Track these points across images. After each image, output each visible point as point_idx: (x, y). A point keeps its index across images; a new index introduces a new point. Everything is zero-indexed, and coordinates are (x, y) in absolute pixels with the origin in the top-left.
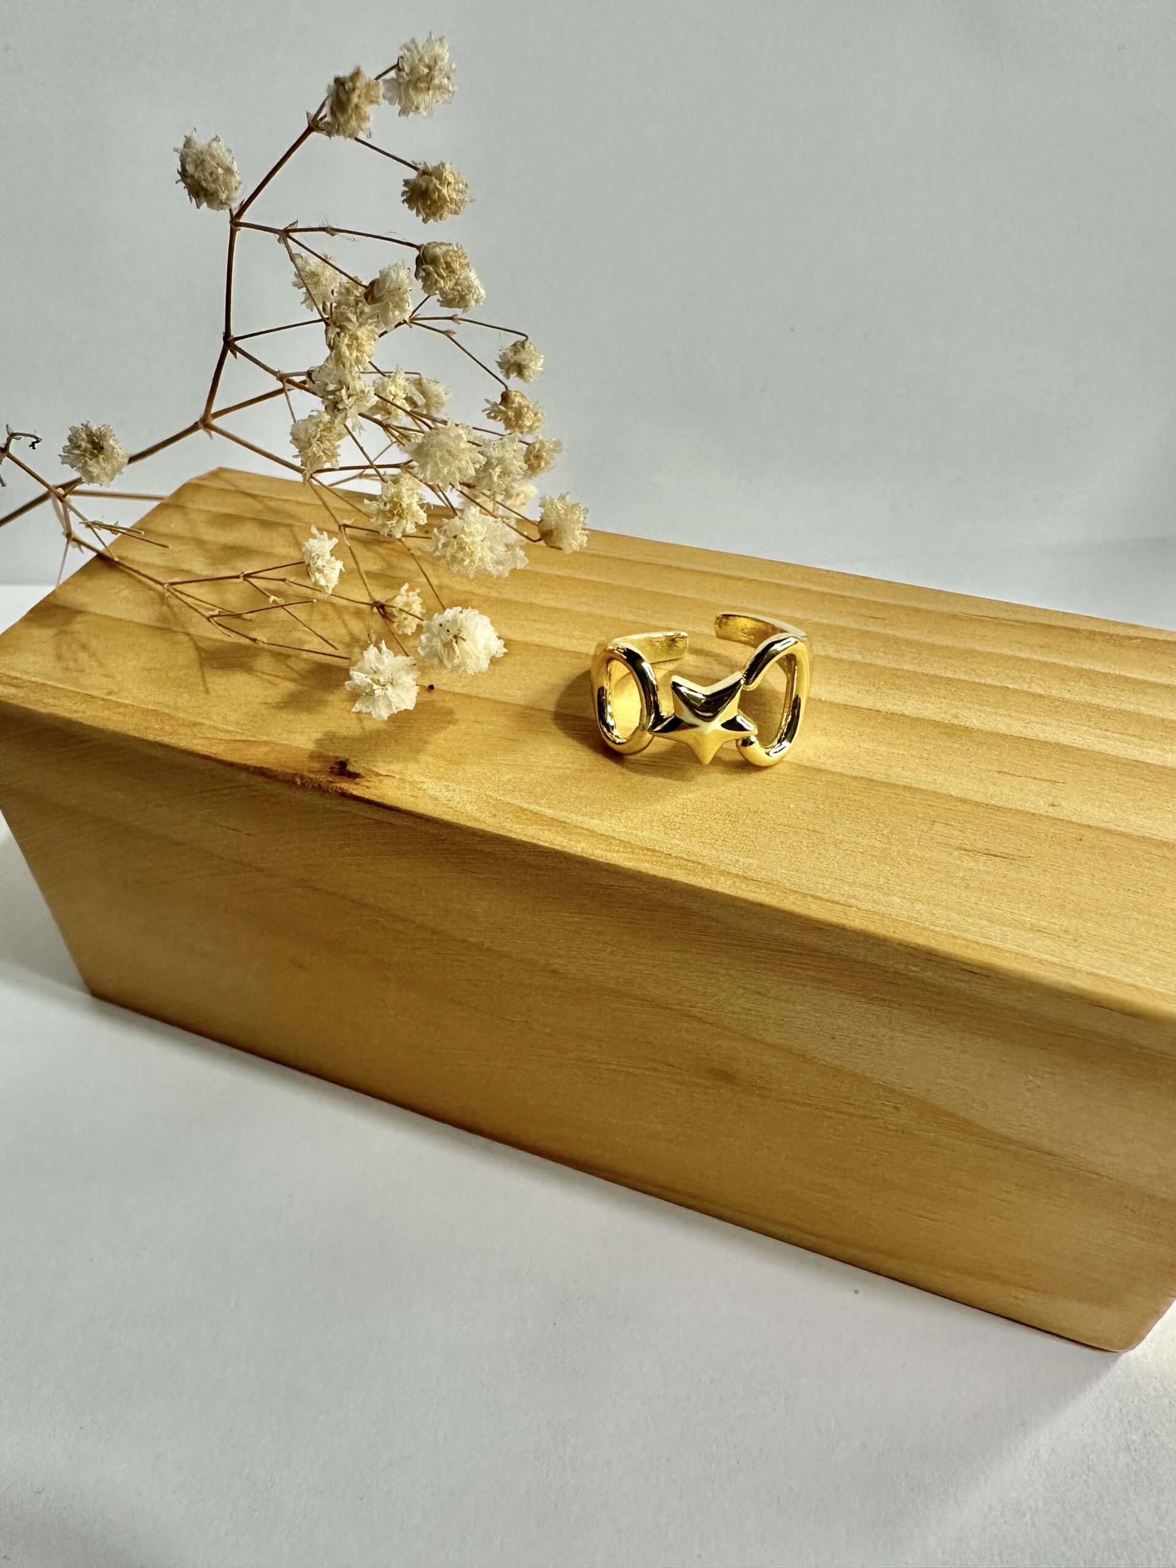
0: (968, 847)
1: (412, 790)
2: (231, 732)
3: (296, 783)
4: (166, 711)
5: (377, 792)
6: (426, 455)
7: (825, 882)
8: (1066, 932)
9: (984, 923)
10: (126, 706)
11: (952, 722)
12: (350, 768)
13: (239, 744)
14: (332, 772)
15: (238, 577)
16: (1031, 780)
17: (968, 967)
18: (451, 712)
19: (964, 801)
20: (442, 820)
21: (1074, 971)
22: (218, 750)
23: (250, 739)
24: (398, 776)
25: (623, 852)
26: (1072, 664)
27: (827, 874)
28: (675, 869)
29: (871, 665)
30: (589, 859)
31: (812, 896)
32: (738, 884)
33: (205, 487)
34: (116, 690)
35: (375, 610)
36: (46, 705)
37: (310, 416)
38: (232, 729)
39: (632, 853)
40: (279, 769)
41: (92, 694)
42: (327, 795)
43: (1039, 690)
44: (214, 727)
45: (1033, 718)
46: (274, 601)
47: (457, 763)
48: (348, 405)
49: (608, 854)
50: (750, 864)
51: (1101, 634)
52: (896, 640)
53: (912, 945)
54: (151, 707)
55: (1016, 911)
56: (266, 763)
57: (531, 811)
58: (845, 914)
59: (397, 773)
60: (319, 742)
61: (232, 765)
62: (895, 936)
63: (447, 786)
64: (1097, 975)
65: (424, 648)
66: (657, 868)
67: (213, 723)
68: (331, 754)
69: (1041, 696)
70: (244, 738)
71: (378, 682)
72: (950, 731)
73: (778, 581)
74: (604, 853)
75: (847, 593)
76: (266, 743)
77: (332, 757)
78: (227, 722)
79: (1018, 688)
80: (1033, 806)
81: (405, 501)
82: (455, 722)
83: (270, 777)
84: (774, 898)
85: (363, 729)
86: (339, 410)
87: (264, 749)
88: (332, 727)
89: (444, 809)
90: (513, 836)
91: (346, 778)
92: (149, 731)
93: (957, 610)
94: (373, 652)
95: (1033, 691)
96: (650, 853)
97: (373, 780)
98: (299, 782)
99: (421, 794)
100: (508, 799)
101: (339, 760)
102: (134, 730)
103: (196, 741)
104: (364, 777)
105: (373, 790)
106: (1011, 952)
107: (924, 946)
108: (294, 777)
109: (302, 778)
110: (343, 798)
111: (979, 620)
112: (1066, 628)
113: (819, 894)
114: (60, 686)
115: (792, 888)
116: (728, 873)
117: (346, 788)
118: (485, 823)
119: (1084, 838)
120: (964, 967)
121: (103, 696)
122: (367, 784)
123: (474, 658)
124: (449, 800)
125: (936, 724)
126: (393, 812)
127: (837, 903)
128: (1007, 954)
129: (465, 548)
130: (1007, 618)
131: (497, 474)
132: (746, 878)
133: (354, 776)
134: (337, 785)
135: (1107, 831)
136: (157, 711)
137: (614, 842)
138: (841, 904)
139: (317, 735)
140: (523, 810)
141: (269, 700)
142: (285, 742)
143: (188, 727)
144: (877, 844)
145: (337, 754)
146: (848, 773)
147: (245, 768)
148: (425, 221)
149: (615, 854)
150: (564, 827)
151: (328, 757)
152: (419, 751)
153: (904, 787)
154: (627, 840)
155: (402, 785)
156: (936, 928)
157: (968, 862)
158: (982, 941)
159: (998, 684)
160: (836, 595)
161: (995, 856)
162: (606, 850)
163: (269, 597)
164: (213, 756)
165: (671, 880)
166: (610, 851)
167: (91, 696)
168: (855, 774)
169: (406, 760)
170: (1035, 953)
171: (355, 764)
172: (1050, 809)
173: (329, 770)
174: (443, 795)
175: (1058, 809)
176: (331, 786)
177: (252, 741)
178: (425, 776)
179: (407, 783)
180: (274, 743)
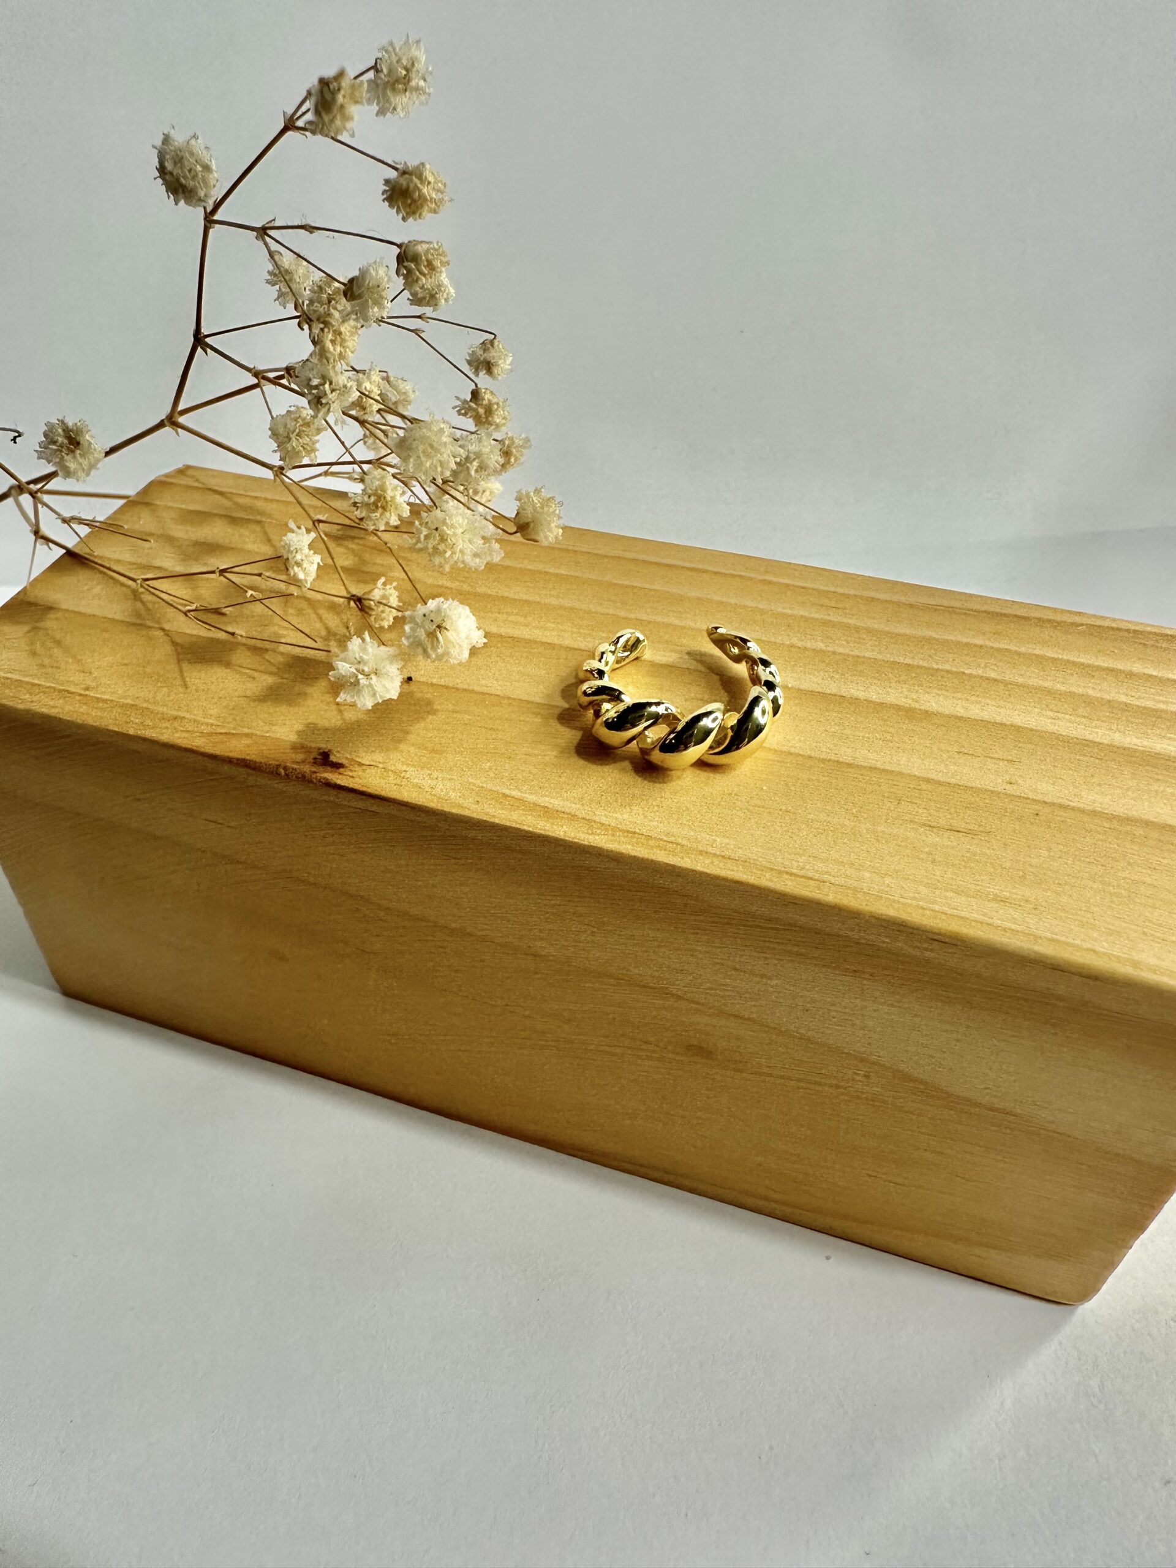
0: (934, 824)
1: (395, 779)
2: (212, 725)
3: (279, 774)
4: (145, 705)
5: (361, 781)
6: (409, 449)
7: (799, 859)
8: (1027, 901)
9: (950, 894)
10: (105, 701)
11: (913, 706)
12: (332, 758)
13: (221, 737)
14: (315, 762)
15: (213, 572)
16: (989, 760)
17: (936, 937)
18: (429, 703)
19: (928, 781)
20: (426, 807)
21: (1036, 938)
22: (199, 743)
23: (232, 731)
24: (381, 766)
25: (604, 834)
26: (1023, 650)
27: (801, 852)
28: (655, 850)
29: (834, 653)
30: (572, 842)
31: (787, 873)
32: (716, 862)
33: (171, 484)
34: (94, 684)
35: (352, 603)
36: (23, 701)
37: (288, 411)
38: (212, 721)
39: (613, 835)
40: (263, 761)
41: (69, 689)
42: (311, 785)
43: (993, 675)
44: (195, 721)
45: (988, 701)
46: (252, 595)
47: (441, 753)
48: (331, 399)
49: (590, 837)
50: (728, 844)
51: (1049, 621)
52: (857, 629)
53: (884, 917)
54: (129, 701)
55: (980, 883)
56: (248, 754)
57: (513, 797)
58: (819, 889)
59: (380, 763)
60: (299, 733)
61: (213, 757)
62: (867, 908)
63: (430, 774)
64: (1058, 941)
65: (408, 638)
66: (639, 849)
67: (193, 717)
68: (313, 745)
69: (996, 680)
70: (225, 731)
71: (362, 672)
72: (910, 714)
73: (743, 574)
74: (587, 836)
75: (809, 585)
76: (247, 735)
77: (315, 748)
78: (207, 715)
79: (974, 673)
80: (991, 784)
81: (389, 494)
82: (434, 712)
83: (254, 769)
84: (752, 876)
85: (343, 719)
86: (321, 404)
87: (246, 741)
88: (312, 719)
89: (428, 797)
90: (497, 821)
91: (329, 768)
92: (129, 726)
93: (912, 599)
94: (358, 644)
95: (987, 675)
96: (630, 835)
97: (357, 769)
98: (283, 772)
99: (404, 782)
100: (489, 786)
101: (321, 751)
102: (115, 724)
103: (177, 735)
104: (347, 767)
105: (357, 779)
106: (976, 921)
107: (895, 918)
108: (277, 769)
109: (285, 768)
110: (327, 788)
111: (934, 609)
112: (1016, 616)
113: (794, 871)
114: (36, 681)
115: (768, 865)
116: (706, 853)
117: (330, 778)
118: (469, 809)
119: (1040, 814)
120: (931, 936)
121: (82, 692)
122: (351, 774)
123: (457, 646)
124: (432, 788)
125: (898, 708)
126: (377, 800)
127: (811, 879)
128: (973, 923)
129: (446, 540)
130: (961, 607)
131: (475, 468)
132: (723, 857)
133: (337, 766)
134: (322, 775)
135: (1061, 806)
136: (136, 706)
137: (593, 824)
138: (815, 880)
139: (299, 727)
140: (505, 796)
141: (249, 693)
142: (268, 735)
143: (169, 721)
144: (847, 822)
145: (318, 745)
146: (816, 755)
147: (229, 761)
148: (404, 219)
149: (597, 837)
150: (546, 812)
151: (311, 748)
152: (400, 741)
153: (871, 768)
154: (607, 823)
155: (385, 774)
156: (907, 901)
157: (933, 838)
158: (950, 912)
159: (954, 669)
160: (797, 587)
161: (958, 831)
162: (588, 833)
163: (247, 592)
164: (195, 748)
165: (652, 861)
166: (593, 833)
167: (68, 692)
168: (823, 756)
169: (388, 750)
170: (999, 922)
171: (338, 755)
172: (1008, 787)
173: (312, 761)
174: (427, 783)
175: (1015, 787)
176: (314, 776)
177: (233, 734)
178: (408, 765)
179: (390, 772)
180: (256, 735)
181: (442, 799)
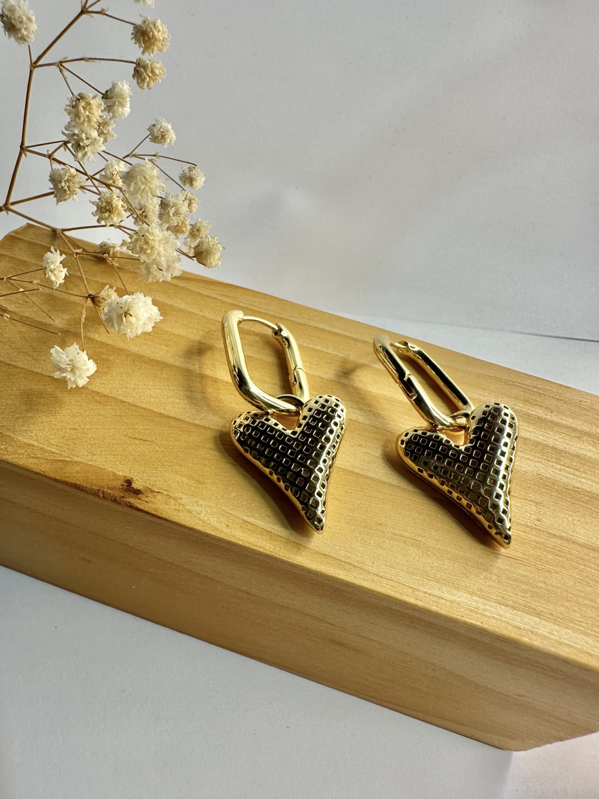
1: (175, 505)
2: (53, 453)
3: (99, 496)
4: (8, 434)
5: (154, 506)
12: (135, 486)
13: (59, 463)
14: (123, 489)
16: (527, 502)
20: (196, 529)
22: (44, 468)
23: (67, 459)
24: (165, 493)
28: (339, 570)
33: (20, 240)
38: (54, 450)
40: (88, 486)
42: (120, 506)
44: (41, 449)
47: (203, 483)
49: (298, 557)
56: (78, 480)
57: (250, 523)
59: (164, 489)
61: (56, 480)
63: (197, 502)
66: (328, 568)
67: (40, 445)
68: (121, 473)
70: (63, 459)
76: (77, 462)
77: (122, 476)
78: (50, 445)
83: (82, 490)
84: (396, 592)
87: (77, 469)
89: (197, 521)
90: (241, 543)
91: (132, 494)
96: (322, 556)
97: (150, 495)
98: (101, 495)
100: (235, 513)
101: (126, 479)
103: (30, 460)
104: (143, 493)
105: (151, 504)
108: (98, 492)
109: (103, 493)
110: (131, 508)
113: (420, 588)
115: (405, 584)
117: (132, 502)
118: (222, 532)
122: (146, 499)
124: (199, 513)
127: (431, 595)
132: (378, 576)
133: (137, 493)
134: (128, 500)
140: (245, 522)
142: (90, 463)
143: (24, 448)
145: (125, 474)
147: (66, 483)
149: (302, 558)
150: (271, 536)
151: (119, 476)
155: (168, 500)
162: (297, 555)
164: (42, 473)
165: (337, 578)
171: (137, 483)
173: (121, 487)
174: (195, 509)
176: (123, 499)
177: (68, 461)
178: (182, 493)
179: (172, 499)
180: (83, 463)
181: (205, 523)
